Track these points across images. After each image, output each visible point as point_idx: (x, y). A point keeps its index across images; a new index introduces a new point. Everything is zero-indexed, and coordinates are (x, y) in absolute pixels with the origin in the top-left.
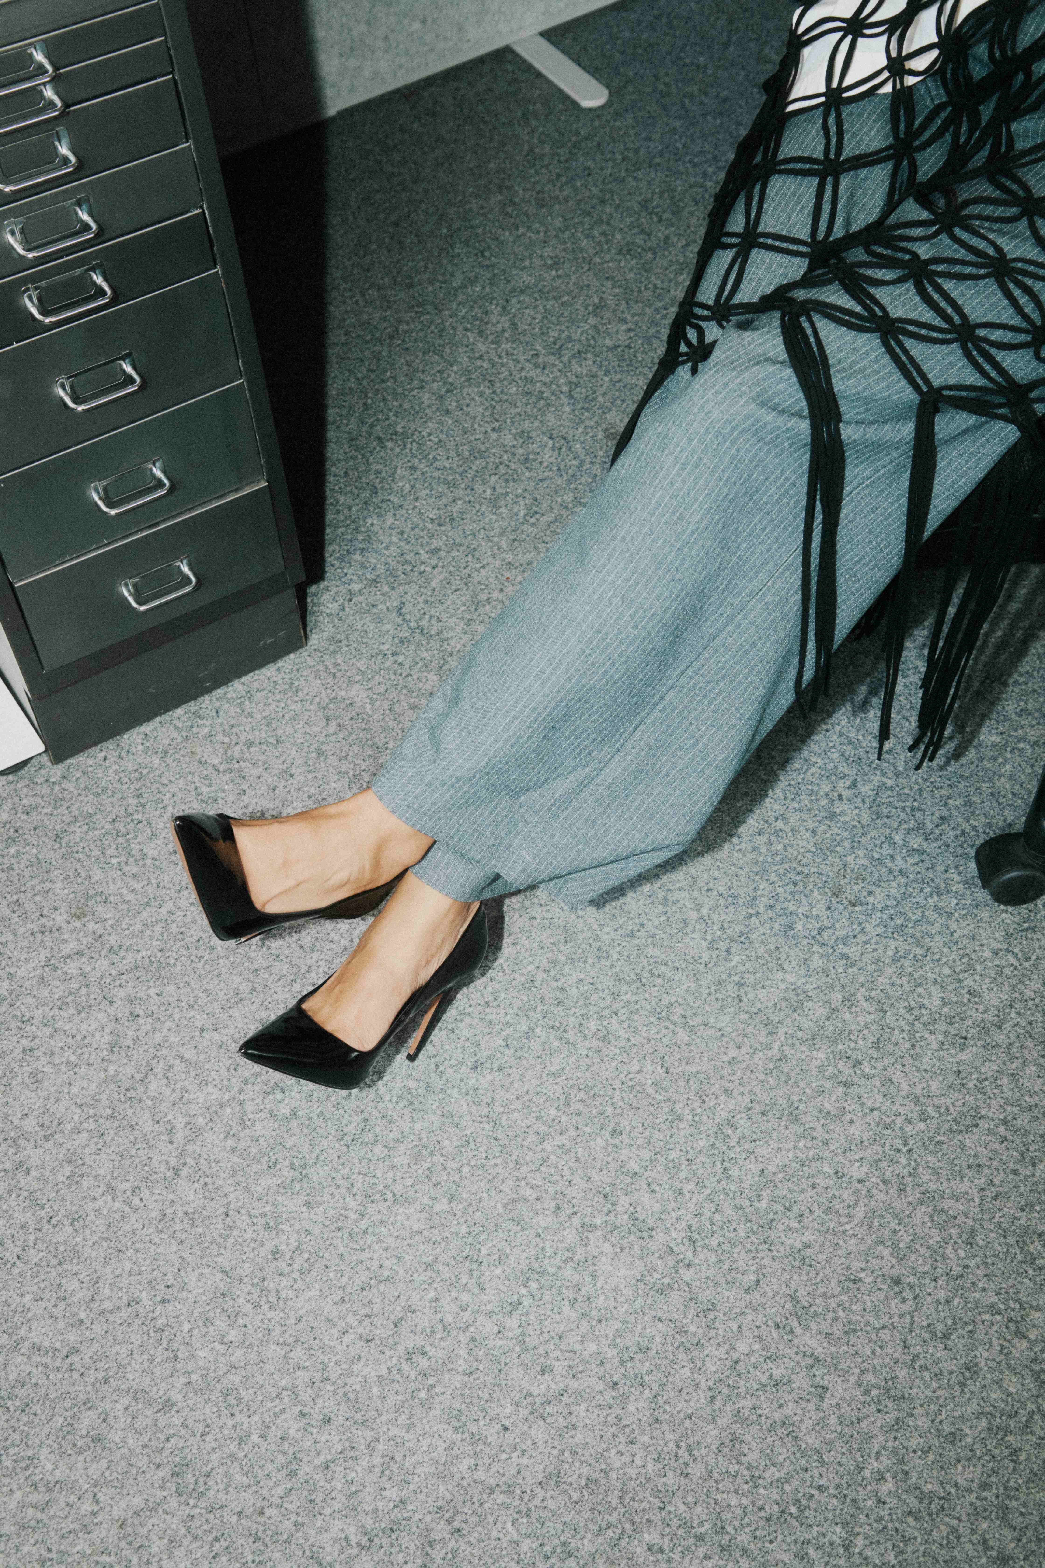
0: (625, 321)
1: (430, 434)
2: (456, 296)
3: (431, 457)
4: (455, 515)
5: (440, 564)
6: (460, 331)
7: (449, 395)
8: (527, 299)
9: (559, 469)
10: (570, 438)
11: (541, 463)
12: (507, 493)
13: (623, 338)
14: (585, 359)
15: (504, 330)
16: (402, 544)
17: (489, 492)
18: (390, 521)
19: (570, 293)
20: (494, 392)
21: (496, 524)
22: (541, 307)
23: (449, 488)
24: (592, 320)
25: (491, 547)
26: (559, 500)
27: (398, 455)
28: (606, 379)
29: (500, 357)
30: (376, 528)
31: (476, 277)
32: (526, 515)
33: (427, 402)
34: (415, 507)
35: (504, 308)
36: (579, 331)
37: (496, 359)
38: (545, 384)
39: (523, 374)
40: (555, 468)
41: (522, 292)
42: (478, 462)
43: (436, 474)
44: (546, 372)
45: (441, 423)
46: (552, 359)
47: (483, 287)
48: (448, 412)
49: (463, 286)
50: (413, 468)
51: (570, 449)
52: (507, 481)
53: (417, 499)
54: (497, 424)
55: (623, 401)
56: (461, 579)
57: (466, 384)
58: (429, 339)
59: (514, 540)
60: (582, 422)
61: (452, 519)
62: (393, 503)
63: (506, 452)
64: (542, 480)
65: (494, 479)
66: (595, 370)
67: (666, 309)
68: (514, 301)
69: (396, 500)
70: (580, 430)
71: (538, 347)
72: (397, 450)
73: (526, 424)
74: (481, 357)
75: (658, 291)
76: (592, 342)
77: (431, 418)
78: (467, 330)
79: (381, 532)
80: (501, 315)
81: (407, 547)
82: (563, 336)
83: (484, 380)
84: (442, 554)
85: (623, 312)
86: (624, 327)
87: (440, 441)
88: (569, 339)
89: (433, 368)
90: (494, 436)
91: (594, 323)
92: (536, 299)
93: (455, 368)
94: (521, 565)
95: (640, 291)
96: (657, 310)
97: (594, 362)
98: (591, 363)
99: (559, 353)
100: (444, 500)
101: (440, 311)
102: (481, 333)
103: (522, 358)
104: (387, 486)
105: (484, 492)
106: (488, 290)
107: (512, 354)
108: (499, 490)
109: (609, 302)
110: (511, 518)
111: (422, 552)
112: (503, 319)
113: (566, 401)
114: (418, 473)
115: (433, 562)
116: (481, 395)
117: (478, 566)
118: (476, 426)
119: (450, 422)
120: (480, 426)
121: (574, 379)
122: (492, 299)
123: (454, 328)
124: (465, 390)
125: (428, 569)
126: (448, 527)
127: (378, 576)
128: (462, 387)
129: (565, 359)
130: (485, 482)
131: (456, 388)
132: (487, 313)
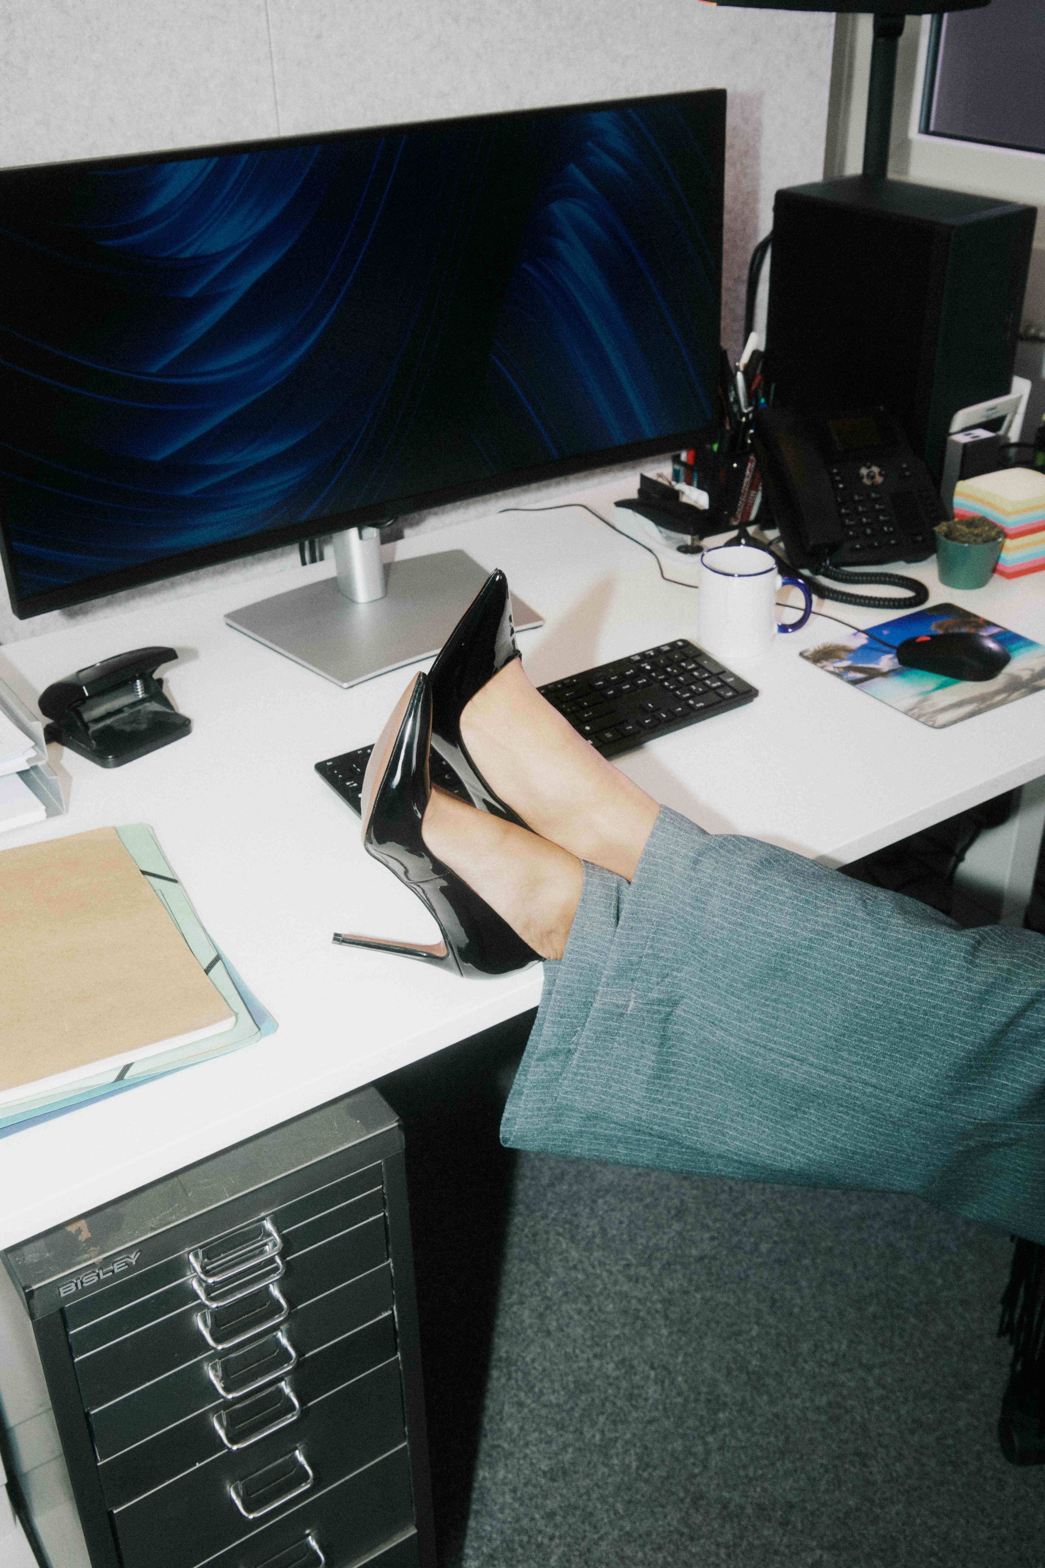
0: (706, 1228)
1: (533, 1361)
2: (545, 1195)
3: (537, 1390)
4: (567, 1466)
5: (557, 1533)
6: (552, 1238)
7: (548, 1312)
8: (613, 1201)
9: (665, 1409)
10: (671, 1367)
11: (646, 1400)
12: (616, 1440)
13: (707, 1247)
14: (675, 1271)
15: (594, 1236)
16: (516, 1505)
17: (598, 1437)
18: (501, 1474)
19: (652, 1193)
20: (592, 1310)
21: (610, 1480)
22: (626, 1208)
23: (557, 1431)
24: (676, 1226)
25: (607, 1511)
26: (670, 1447)
27: (503, 1386)
28: (698, 1296)
29: (594, 1267)
30: (488, 1484)
31: (562, 1174)
32: (638, 1468)
33: (528, 1322)
34: (526, 1456)
35: (592, 1209)
36: (666, 1238)
37: (590, 1270)
38: (640, 1300)
39: (618, 1288)
40: (660, 1407)
41: (607, 1191)
42: (583, 1398)
43: (544, 1412)
44: (640, 1286)
45: (543, 1346)
46: (643, 1271)
47: (570, 1185)
48: (548, 1333)
49: (552, 1185)
50: (521, 1404)
51: (672, 1383)
52: (614, 1422)
53: (527, 1445)
54: (598, 1350)
55: (718, 1323)
56: (580, 1556)
57: (565, 1299)
58: (524, 1245)
59: (630, 1502)
60: (680, 1348)
61: (565, 1473)
62: (503, 1449)
63: (610, 1384)
64: (650, 1422)
65: (602, 1419)
66: (685, 1285)
67: (744, 1215)
68: (600, 1201)
69: (506, 1446)
70: (680, 1359)
71: (629, 1257)
72: (503, 1380)
73: (627, 1349)
74: (575, 1267)
75: (735, 1194)
76: (679, 1252)
77: (533, 1341)
78: (559, 1234)
79: (493, 1489)
80: (589, 1218)
81: (522, 1510)
82: (651, 1244)
83: (580, 1294)
84: (558, 1519)
85: (704, 1217)
86: (706, 1236)
87: (544, 1370)
88: (658, 1248)
89: (529, 1280)
90: (596, 1363)
91: (678, 1229)
92: (621, 1201)
93: (551, 1279)
94: (640, 1536)
95: (717, 1194)
96: (736, 1215)
97: (684, 1276)
98: (680, 1277)
99: (648, 1263)
100: (554, 1447)
101: (533, 1212)
102: (573, 1239)
103: (614, 1269)
104: (496, 1427)
105: (594, 1436)
106: (575, 1188)
107: (605, 1264)
108: (609, 1435)
109: (690, 1205)
110: (623, 1473)
111: (537, 1516)
112: (592, 1223)
113: (661, 1322)
114: (526, 1410)
115: (550, 1531)
116: (579, 1312)
117: (596, 1536)
118: (577, 1351)
119: (552, 1346)
120: (583, 1352)
121: (668, 1296)
122: (580, 1199)
123: (547, 1232)
124: (564, 1307)
125: (546, 1541)
126: (560, 1483)
127: (495, 1550)
128: (561, 1302)
129: (656, 1271)
130: (594, 1424)
131: (555, 1304)
132: (576, 1215)
